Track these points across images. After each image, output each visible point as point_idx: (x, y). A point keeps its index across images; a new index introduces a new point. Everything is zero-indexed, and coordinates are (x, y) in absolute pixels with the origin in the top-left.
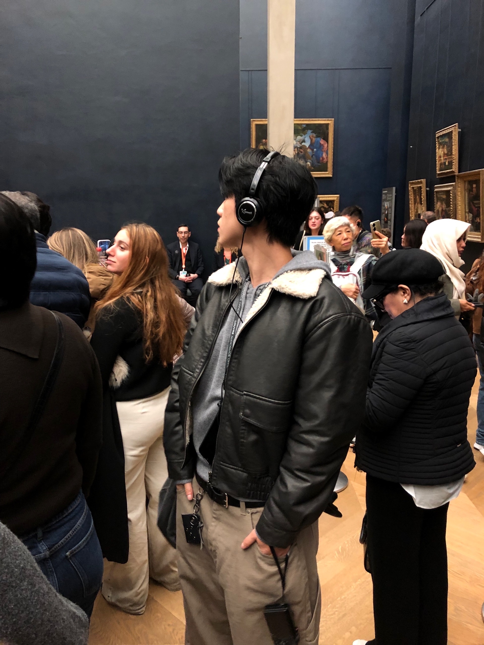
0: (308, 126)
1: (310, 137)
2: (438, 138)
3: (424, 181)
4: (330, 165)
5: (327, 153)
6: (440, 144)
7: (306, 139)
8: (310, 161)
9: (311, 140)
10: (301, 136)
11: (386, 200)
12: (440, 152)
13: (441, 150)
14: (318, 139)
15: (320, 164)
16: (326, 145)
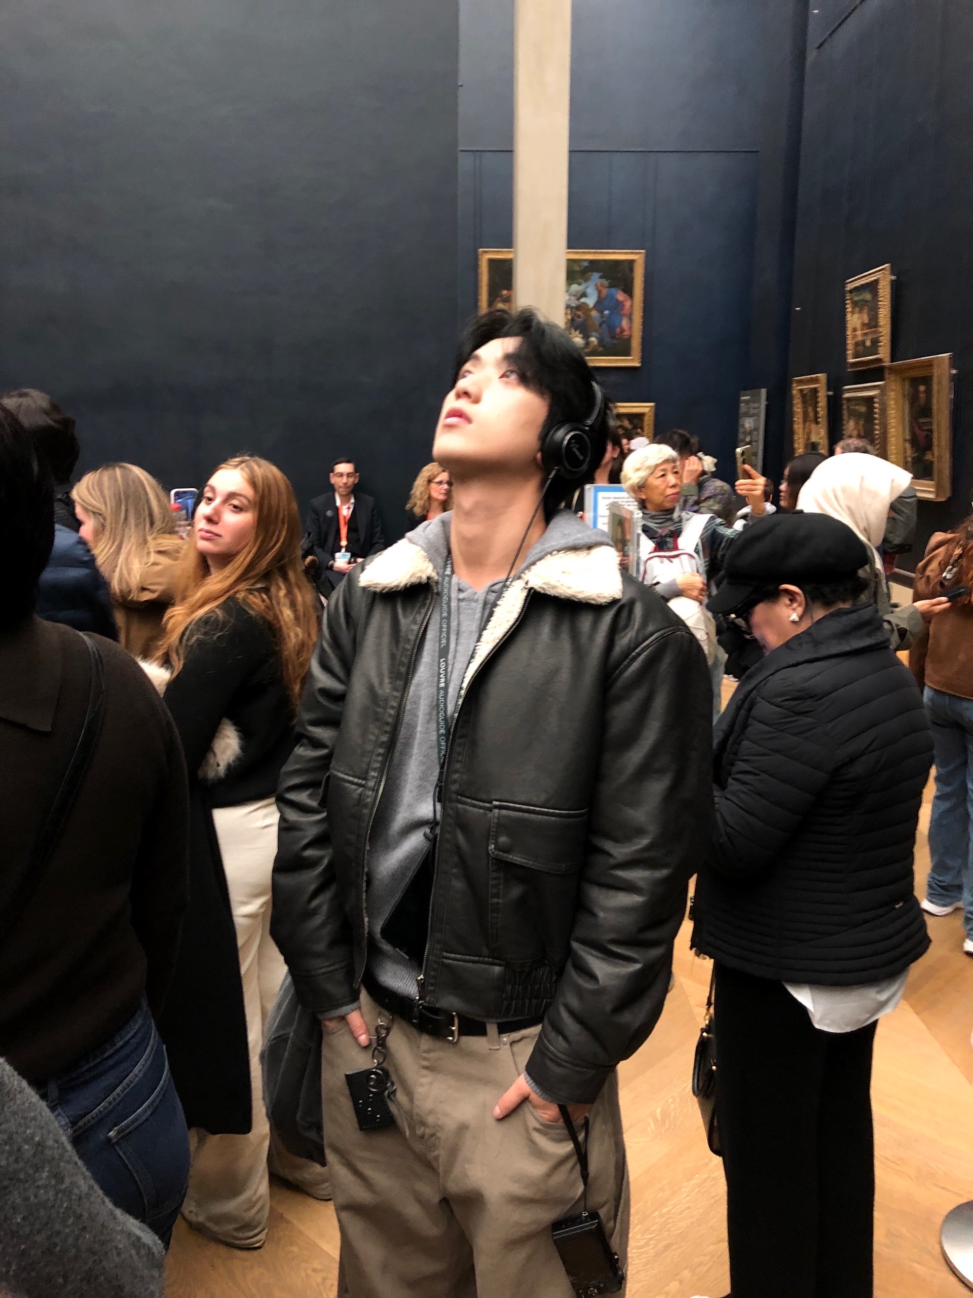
0: (594, 265)
1: (596, 285)
2: (851, 291)
3: (822, 376)
4: (636, 344)
5: (630, 319)
6: (855, 304)
7: (589, 291)
8: (597, 335)
9: (600, 292)
10: (580, 284)
11: (747, 415)
12: (854, 320)
13: (855, 316)
14: (613, 290)
15: (615, 341)
16: (628, 304)
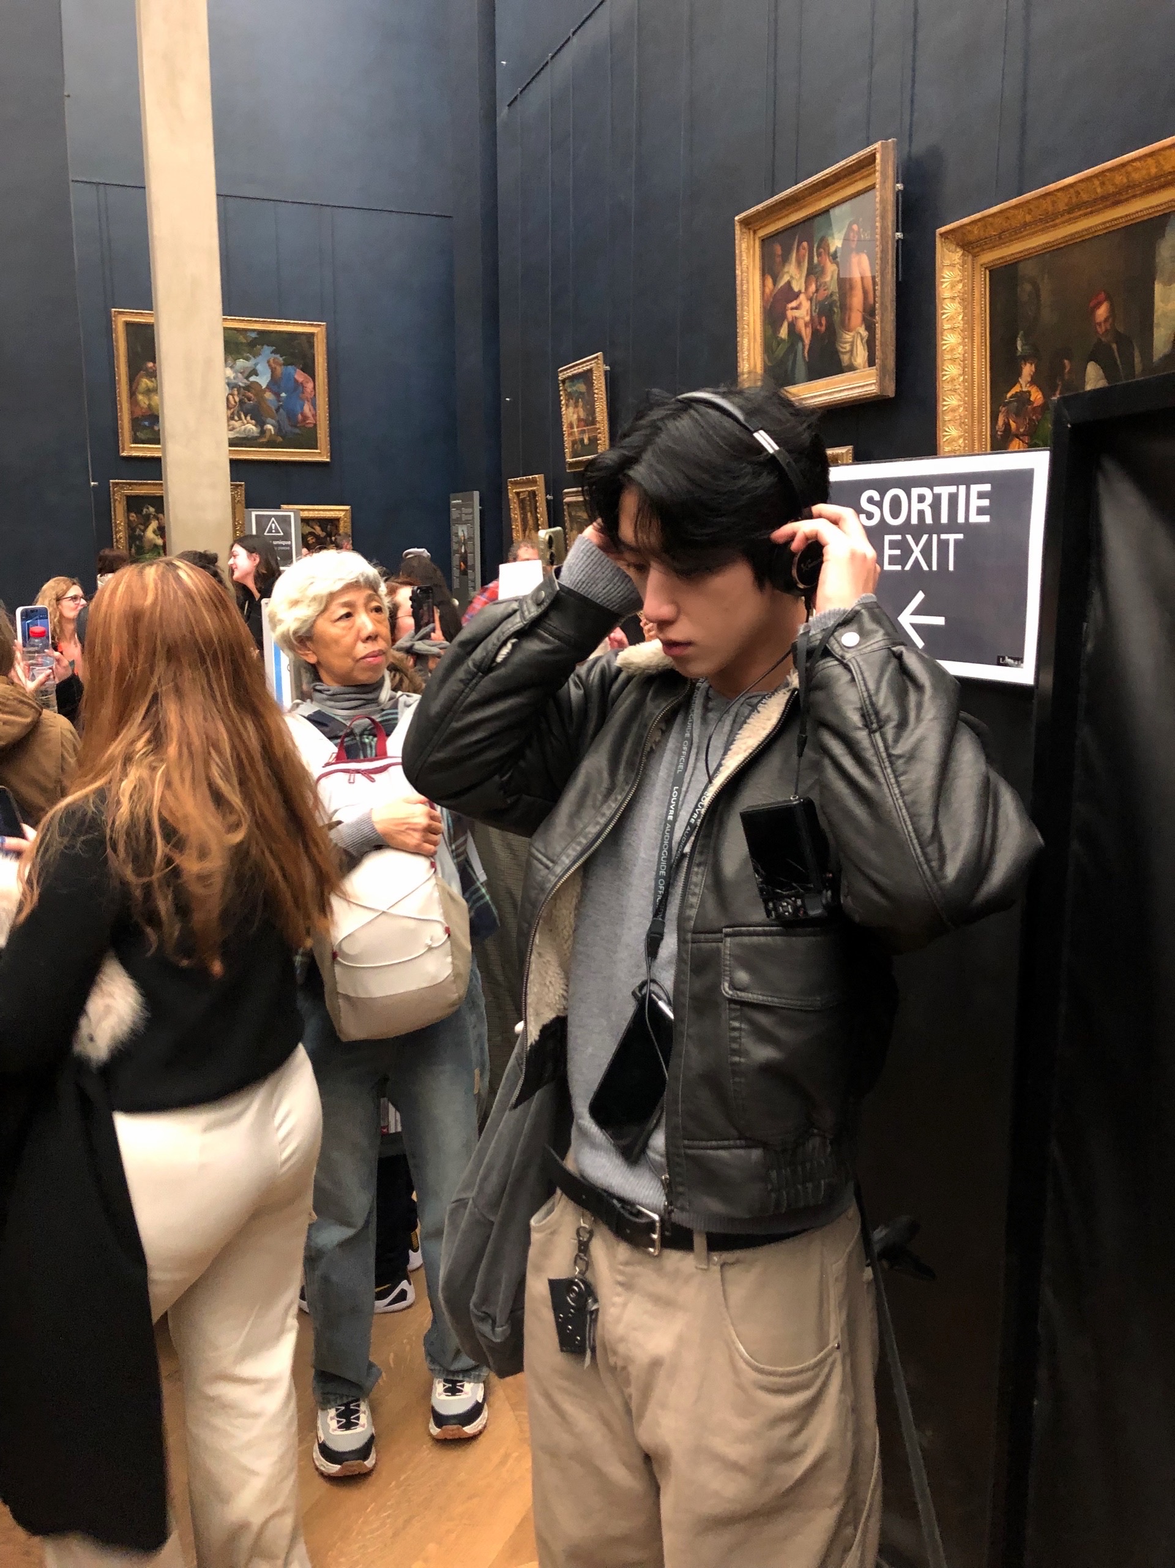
0: (264, 337)
1: (268, 362)
2: (564, 381)
3: (540, 478)
4: (323, 434)
5: (314, 405)
6: (569, 396)
7: (259, 368)
8: (274, 422)
9: (273, 371)
10: (247, 359)
11: (459, 521)
12: (570, 414)
13: (571, 409)
14: (290, 368)
15: (297, 431)
16: (310, 385)
